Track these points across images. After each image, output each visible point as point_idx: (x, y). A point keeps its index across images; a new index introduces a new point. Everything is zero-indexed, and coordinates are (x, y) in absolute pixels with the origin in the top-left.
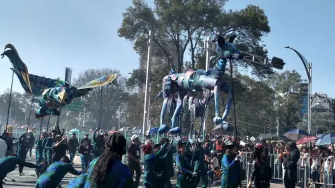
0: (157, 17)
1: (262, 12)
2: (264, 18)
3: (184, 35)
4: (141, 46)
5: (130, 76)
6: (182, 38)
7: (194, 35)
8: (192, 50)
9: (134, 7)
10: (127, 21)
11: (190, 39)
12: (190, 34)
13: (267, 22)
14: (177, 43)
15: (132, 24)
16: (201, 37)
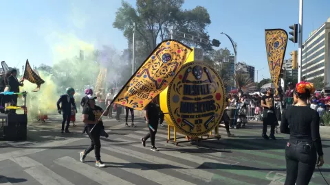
0: (138, 14)
1: (206, 10)
2: (207, 14)
3: (156, 26)
4: (129, 34)
5: (122, 54)
6: (155, 28)
7: (163, 26)
8: (162, 36)
9: (123, 7)
10: (119, 17)
11: (160, 29)
12: (160, 26)
13: (209, 17)
14: (151, 31)
15: (121, 19)
16: (168, 27)
